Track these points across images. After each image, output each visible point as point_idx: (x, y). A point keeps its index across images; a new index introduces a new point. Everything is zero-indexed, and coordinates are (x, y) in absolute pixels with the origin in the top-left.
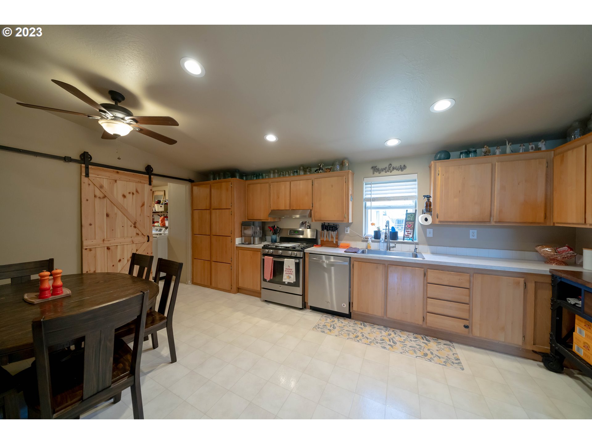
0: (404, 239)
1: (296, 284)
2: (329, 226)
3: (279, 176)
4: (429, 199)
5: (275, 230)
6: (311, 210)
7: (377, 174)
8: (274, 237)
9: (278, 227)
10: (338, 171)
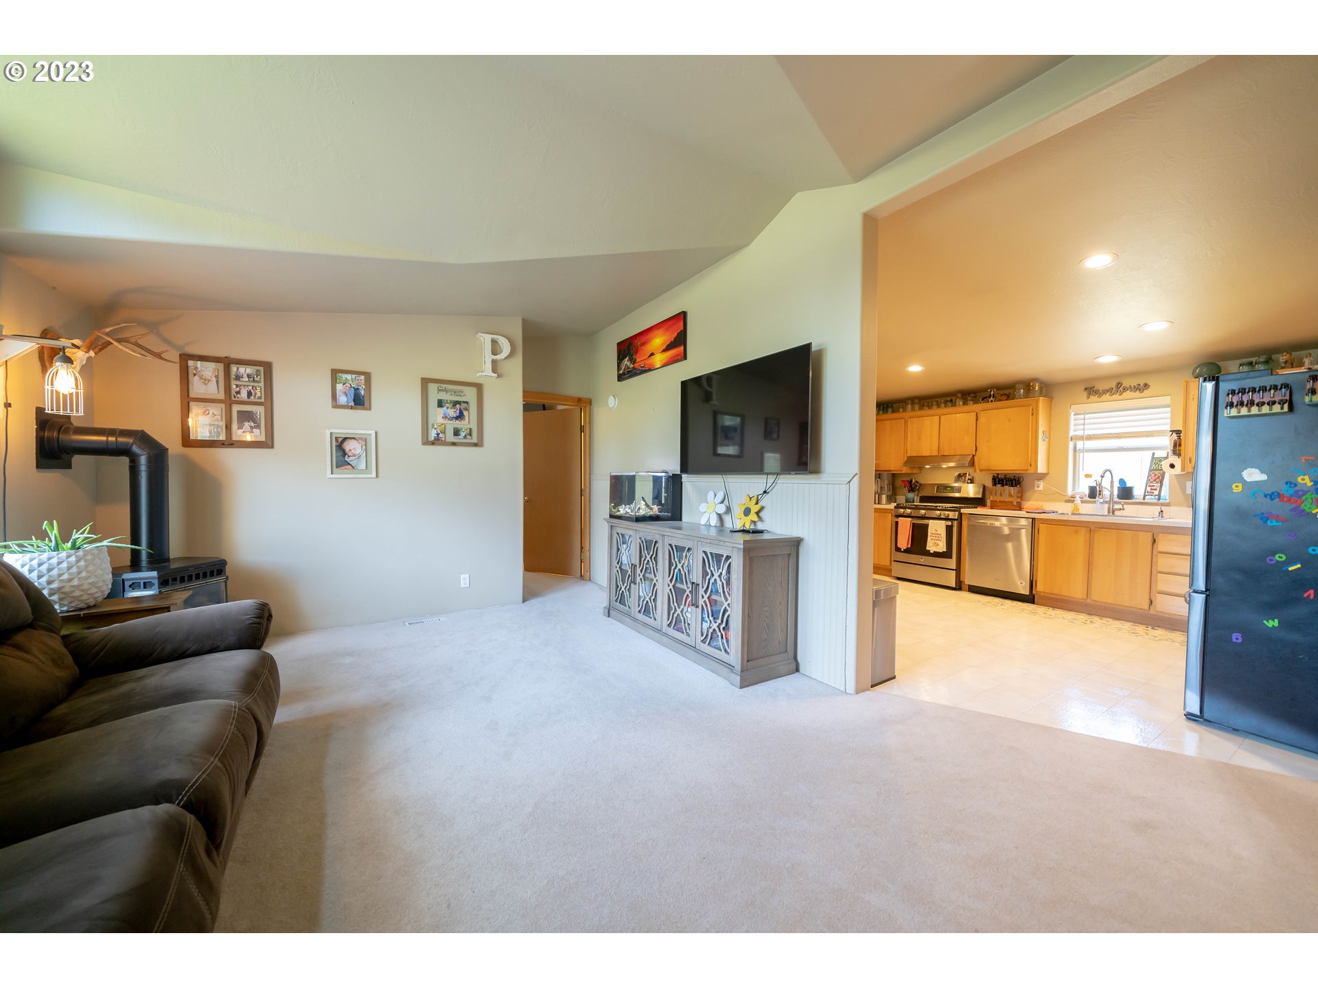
0: (1144, 499)
1: (946, 555)
2: (1005, 478)
3: (921, 408)
4: (1180, 436)
5: (912, 486)
6: (974, 456)
7: (1094, 398)
8: (911, 495)
9: (917, 482)
10: (1021, 398)
